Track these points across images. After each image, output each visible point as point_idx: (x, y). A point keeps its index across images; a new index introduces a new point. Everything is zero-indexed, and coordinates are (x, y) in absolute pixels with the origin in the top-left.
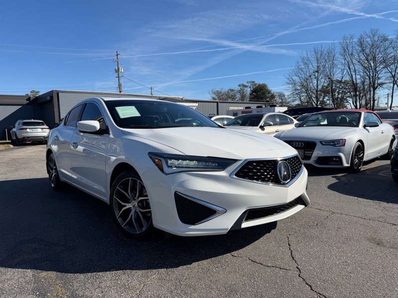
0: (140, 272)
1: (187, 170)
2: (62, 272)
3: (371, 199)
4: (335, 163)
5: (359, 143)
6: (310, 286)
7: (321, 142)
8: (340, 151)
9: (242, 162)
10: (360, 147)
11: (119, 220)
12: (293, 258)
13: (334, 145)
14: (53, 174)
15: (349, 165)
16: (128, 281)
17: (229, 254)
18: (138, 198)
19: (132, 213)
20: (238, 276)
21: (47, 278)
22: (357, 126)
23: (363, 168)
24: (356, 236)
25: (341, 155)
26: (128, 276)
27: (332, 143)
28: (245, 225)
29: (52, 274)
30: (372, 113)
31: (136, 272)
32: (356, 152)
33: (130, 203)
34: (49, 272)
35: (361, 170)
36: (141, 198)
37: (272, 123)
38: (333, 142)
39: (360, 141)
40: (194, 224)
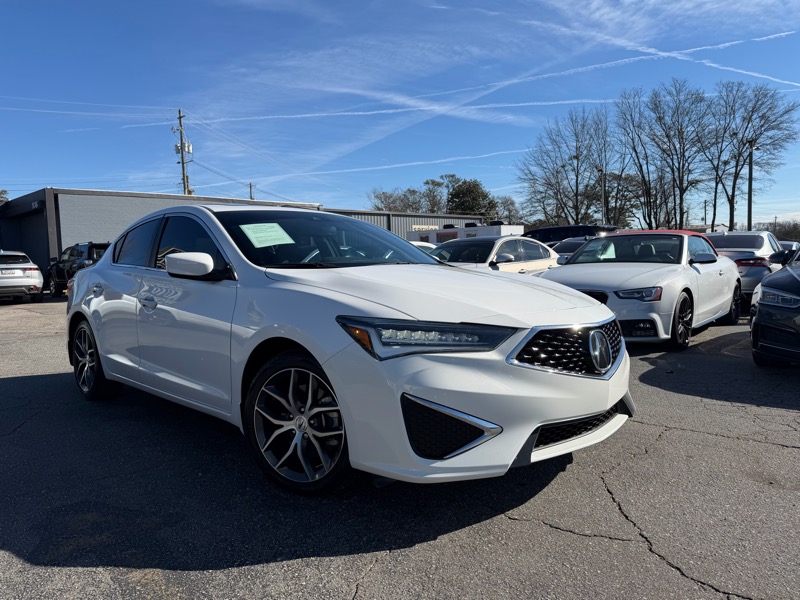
0: (338, 561)
2: (174, 568)
3: (727, 400)
4: (643, 333)
5: (685, 294)
6: (678, 569)
7: (616, 293)
8: (653, 310)
9: (526, 332)
10: (687, 302)
12: (627, 517)
13: (642, 299)
15: (669, 337)
16: (322, 579)
17: (503, 516)
18: (311, 408)
19: (297, 440)
20: (537, 557)
21: (147, 584)
22: (678, 261)
23: (693, 341)
24: (727, 471)
25: (655, 316)
26: (318, 568)
27: (636, 295)
28: (539, 455)
29: (155, 575)
30: (700, 237)
31: (331, 561)
32: (680, 312)
33: (291, 419)
34: (147, 570)
35: (691, 344)
36: (317, 410)
37: (512, 257)
38: (638, 293)
39: (687, 290)
40: (441, 457)
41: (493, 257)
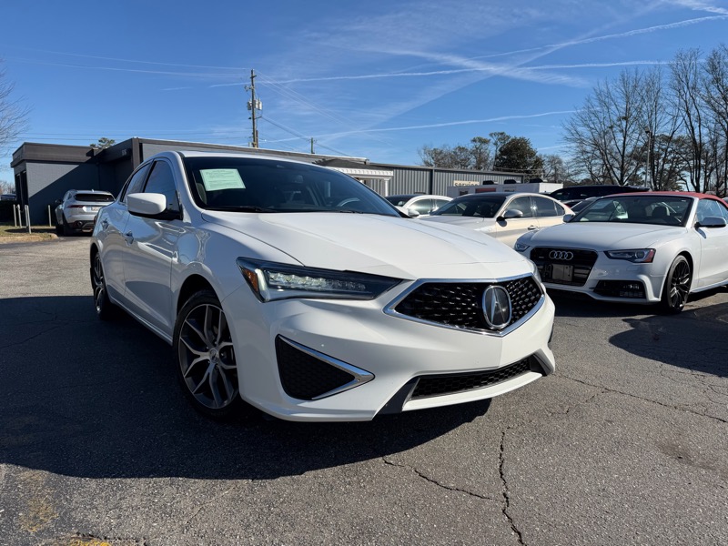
0: (201, 483)
1: (303, 295)
2: (59, 472)
3: (689, 368)
4: (631, 294)
5: (683, 258)
6: (519, 534)
7: (606, 253)
8: (643, 272)
9: (411, 283)
10: (685, 266)
11: (188, 381)
12: (502, 474)
13: (632, 260)
14: (99, 289)
15: (660, 300)
16: (174, 498)
17: (380, 459)
18: (220, 342)
19: (210, 370)
20: (384, 504)
21: (29, 483)
22: (683, 224)
23: (687, 306)
24: (639, 440)
25: (645, 278)
26: (178, 488)
27: (627, 256)
28: (410, 405)
29: (41, 476)
30: (715, 200)
31: (195, 482)
32: (674, 275)
33: (206, 351)
34: (38, 471)
35: (684, 309)
36: (225, 344)
37: (521, 213)
38: (629, 253)
39: (685, 254)
40: (309, 398)
41: (501, 212)
